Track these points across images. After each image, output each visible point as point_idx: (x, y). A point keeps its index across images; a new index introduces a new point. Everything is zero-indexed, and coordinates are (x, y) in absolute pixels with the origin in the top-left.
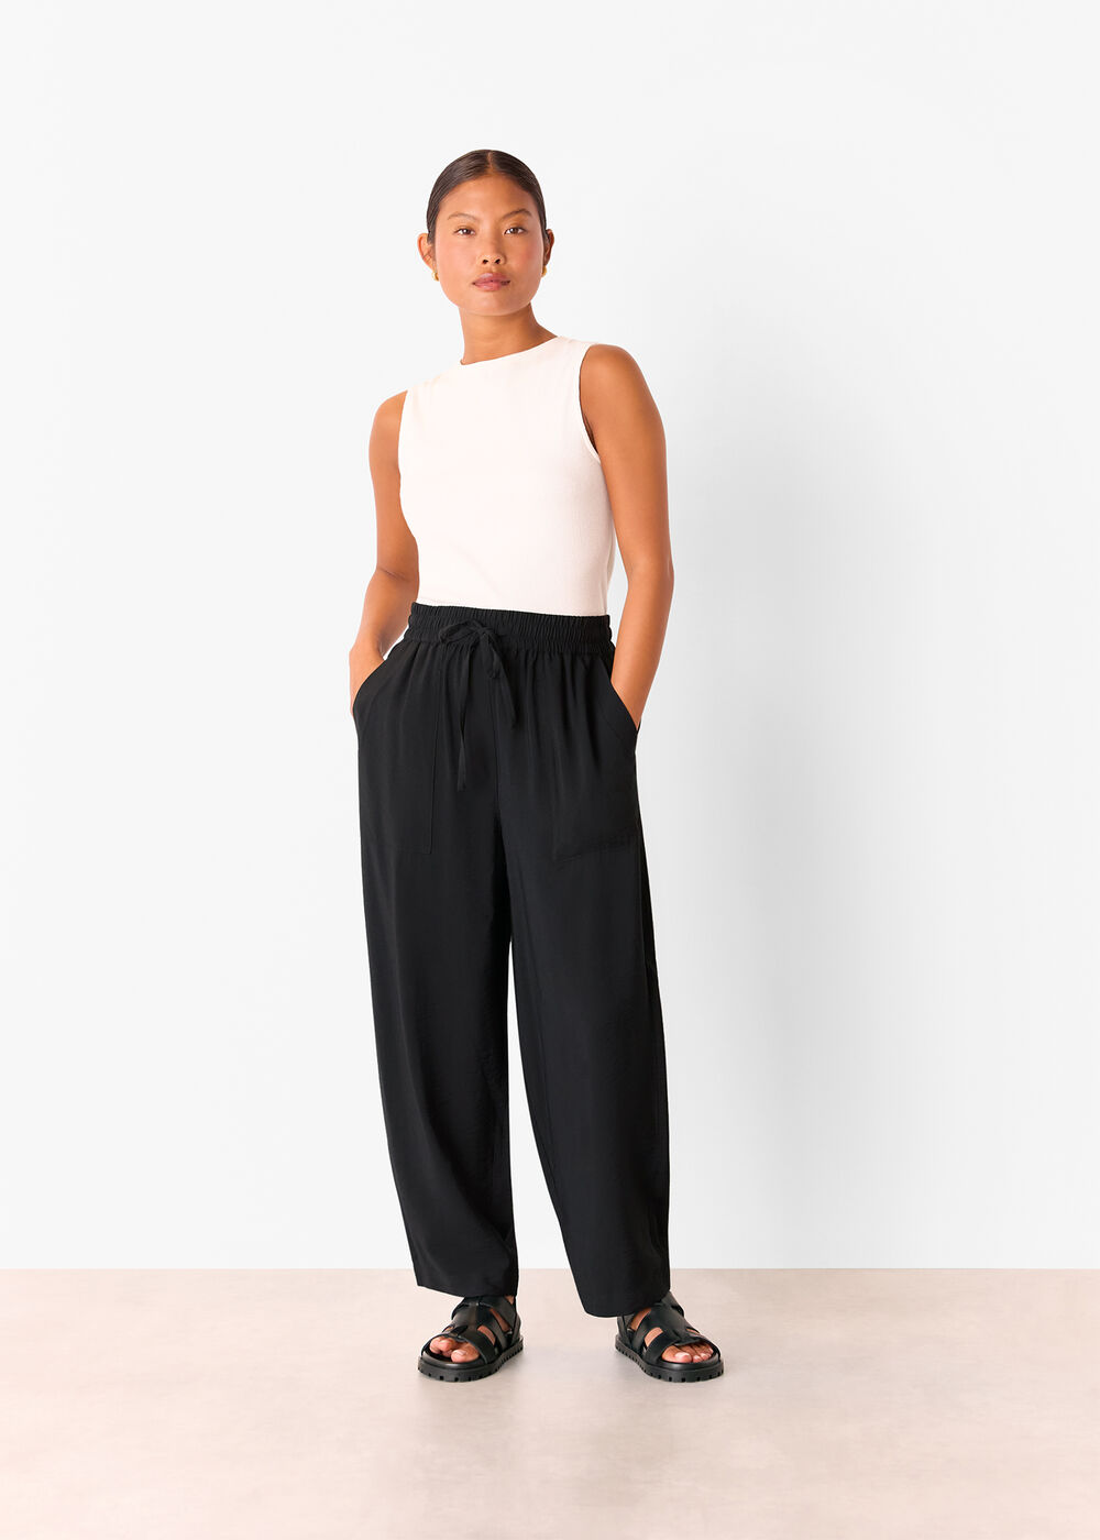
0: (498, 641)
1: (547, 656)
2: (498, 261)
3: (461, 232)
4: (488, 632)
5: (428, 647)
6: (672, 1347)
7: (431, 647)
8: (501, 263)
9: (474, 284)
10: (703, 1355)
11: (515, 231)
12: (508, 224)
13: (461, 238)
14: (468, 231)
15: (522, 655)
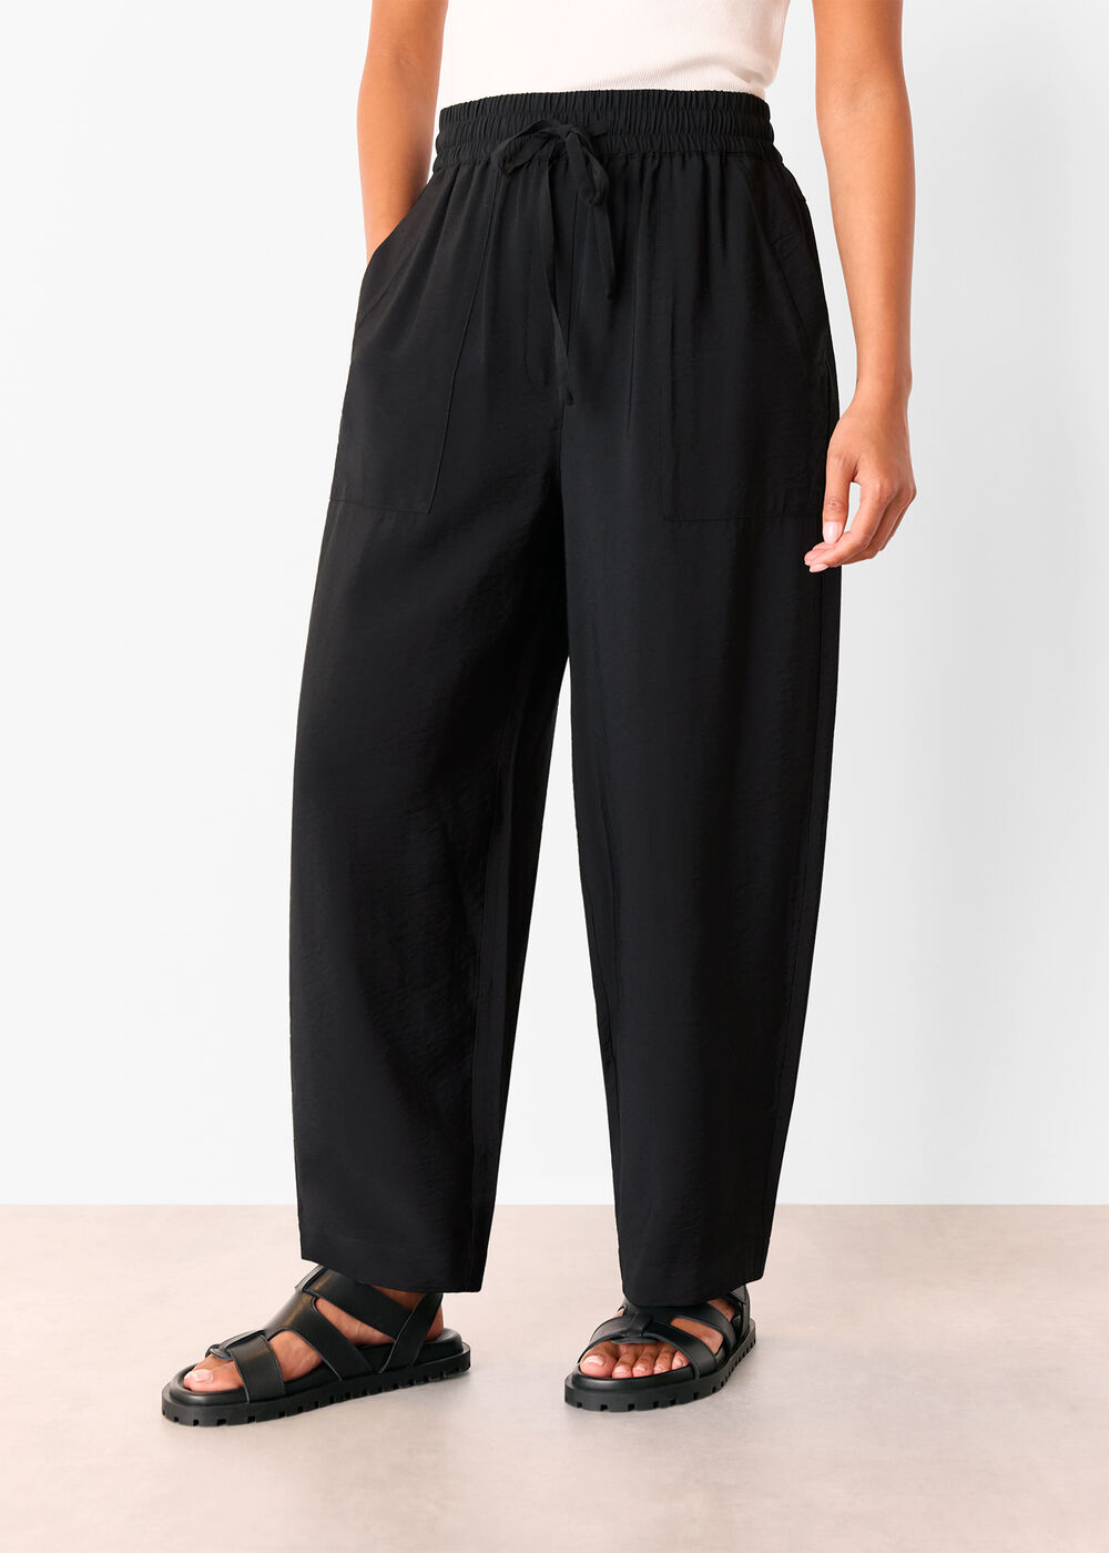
0: (594, 143)
1: (677, 160)
4: (574, 129)
5: (472, 171)
7: (478, 169)
15: (635, 163)
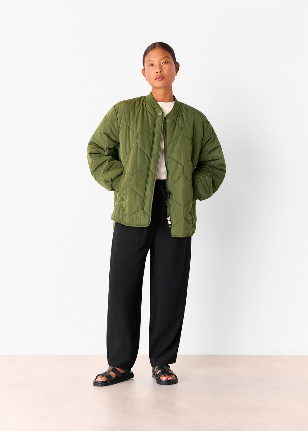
2: (161, 72)
3: (150, 66)
6: (162, 376)
8: (162, 72)
9: (155, 79)
10: (171, 378)
11: (165, 63)
12: (162, 61)
13: (151, 67)
14: (152, 65)
